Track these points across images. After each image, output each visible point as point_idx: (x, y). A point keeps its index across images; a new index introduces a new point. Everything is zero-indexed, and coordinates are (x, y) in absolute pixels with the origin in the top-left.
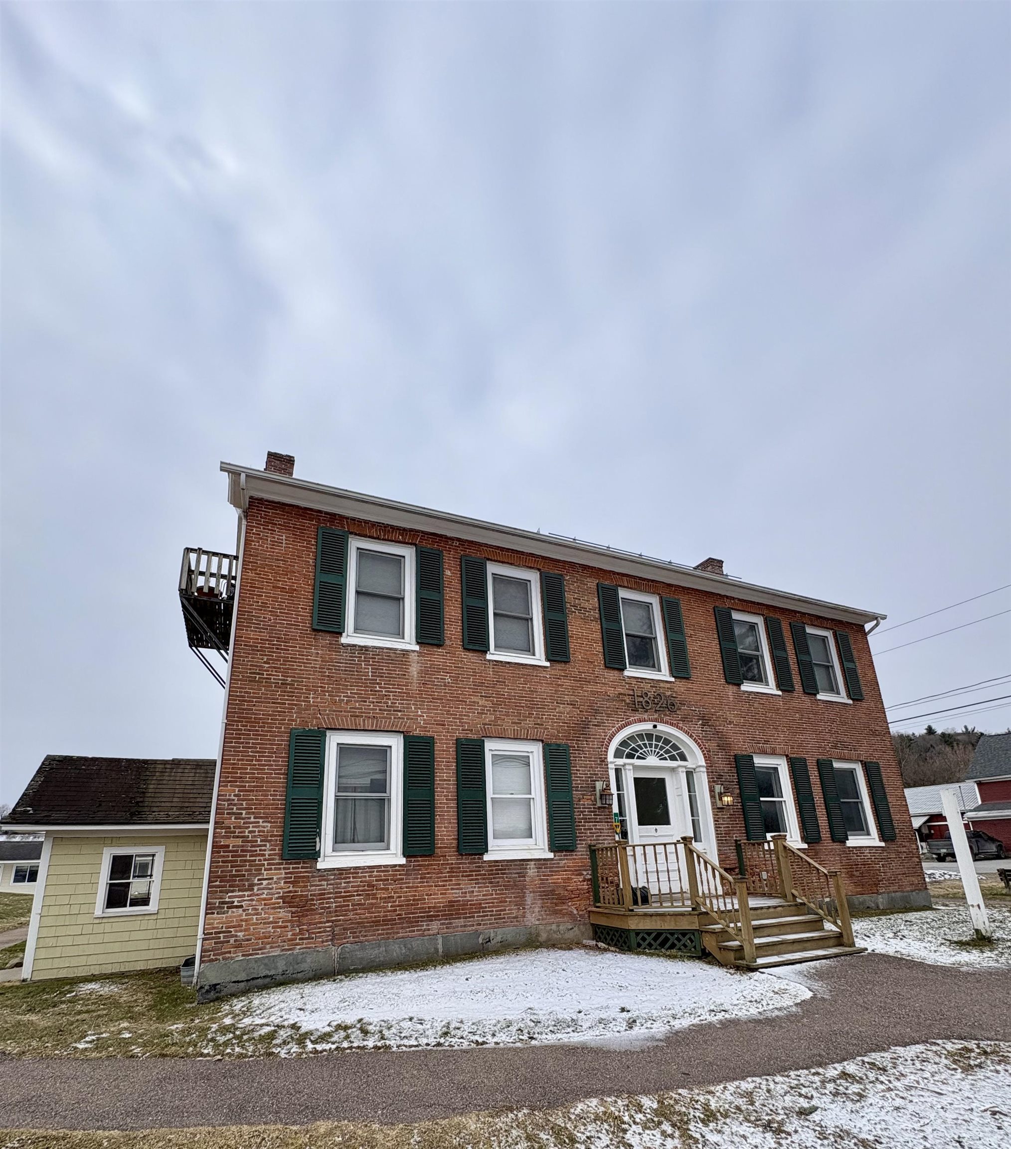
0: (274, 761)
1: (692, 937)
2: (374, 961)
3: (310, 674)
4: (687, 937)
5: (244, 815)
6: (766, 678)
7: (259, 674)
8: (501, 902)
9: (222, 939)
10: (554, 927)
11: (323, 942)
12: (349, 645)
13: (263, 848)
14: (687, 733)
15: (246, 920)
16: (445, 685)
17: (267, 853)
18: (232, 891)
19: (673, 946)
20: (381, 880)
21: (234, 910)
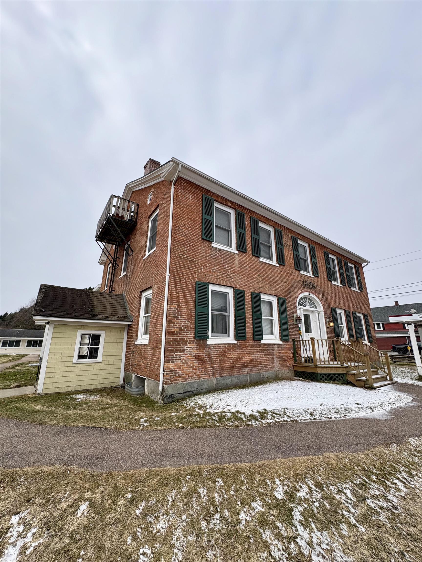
0: (190, 295)
1: (343, 376)
2: (227, 385)
3: (201, 258)
4: (341, 376)
5: (180, 318)
6: (337, 280)
7: (183, 255)
8: (267, 361)
9: (173, 374)
10: (283, 371)
11: (209, 376)
12: (215, 248)
13: (187, 333)
14: (318, 298)
15: (182, 366)
16: (247, 269)
17: (189, 336)
18: (177, 352)
19: (335, 380)
20: (229, 350)
21: (177, 361)
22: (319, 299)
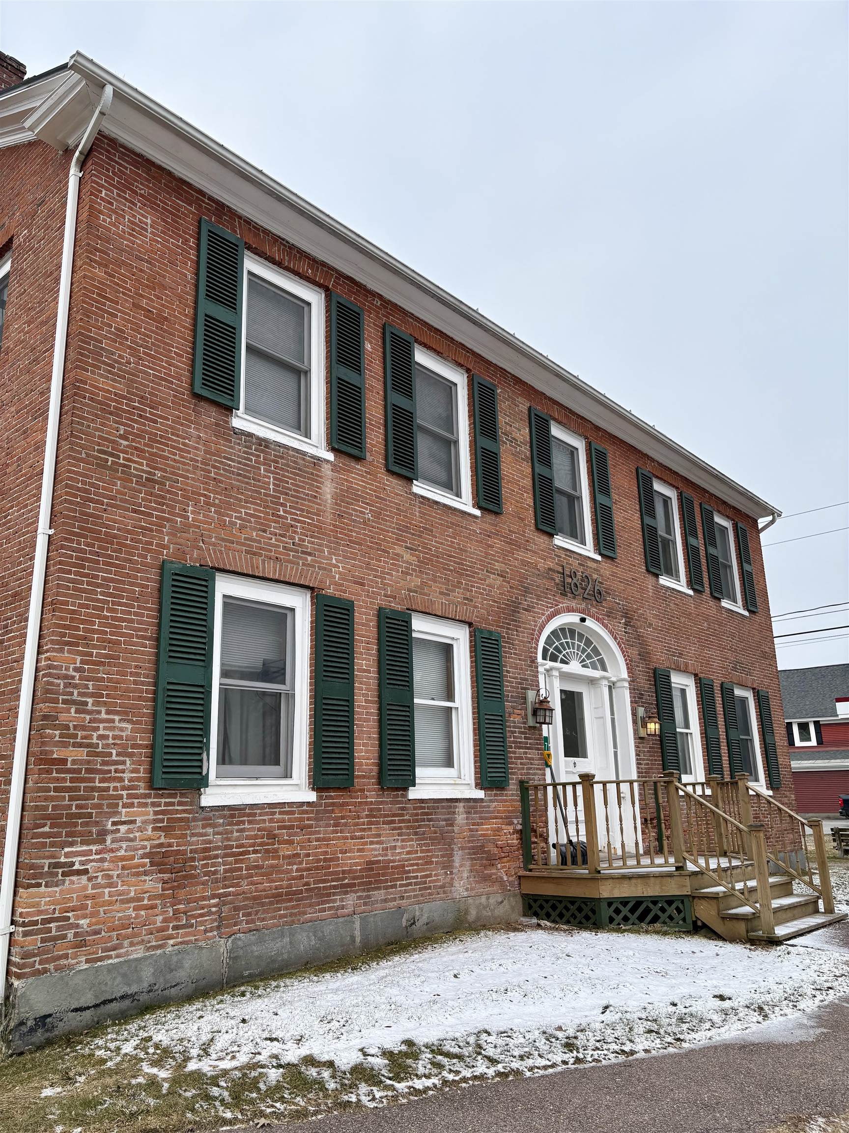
0: (136, 614)
1: (681, 906)
2: (274, 961)
3: (188, 471)
4: (674, 906)
5: (90, 707)
6: (677, 571)
7: (112, 455)
8: (427, 863)
9: (54, 933)
10: (483, 899)
11: (206, 931)
12: (243, 433)
13: (120, 767)
14: (611, 632)
15: (93, 897)
16: (364, 523)
17: (127, 775)
18: (71, 844)
19: (655, 919)
20: (284, 828)
21: (74, 878)
22: (615, 639)
